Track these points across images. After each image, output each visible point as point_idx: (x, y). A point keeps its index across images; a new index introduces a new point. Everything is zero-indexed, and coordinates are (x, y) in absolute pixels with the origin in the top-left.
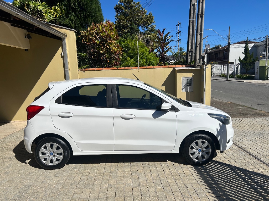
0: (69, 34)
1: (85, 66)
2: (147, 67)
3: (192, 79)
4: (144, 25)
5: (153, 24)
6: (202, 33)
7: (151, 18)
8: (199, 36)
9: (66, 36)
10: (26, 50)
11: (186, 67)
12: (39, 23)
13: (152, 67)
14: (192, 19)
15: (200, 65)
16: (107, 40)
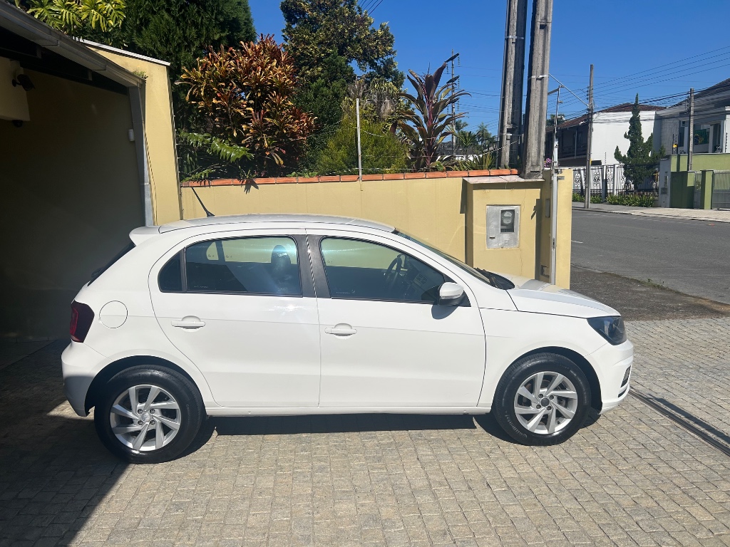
2: (386, 176)
3: (516, 212)
4: (366, 57)
5: (389, 57)
6: (545, 76)
7: (387, 39)
8: (536, 85)
9: (140, 82)
10: (17, 123)
11: (499, 176)
12: (54, 39)
13: (401, 176)
14: (513, 37)
15: (538, 170)
16: (267, 92)
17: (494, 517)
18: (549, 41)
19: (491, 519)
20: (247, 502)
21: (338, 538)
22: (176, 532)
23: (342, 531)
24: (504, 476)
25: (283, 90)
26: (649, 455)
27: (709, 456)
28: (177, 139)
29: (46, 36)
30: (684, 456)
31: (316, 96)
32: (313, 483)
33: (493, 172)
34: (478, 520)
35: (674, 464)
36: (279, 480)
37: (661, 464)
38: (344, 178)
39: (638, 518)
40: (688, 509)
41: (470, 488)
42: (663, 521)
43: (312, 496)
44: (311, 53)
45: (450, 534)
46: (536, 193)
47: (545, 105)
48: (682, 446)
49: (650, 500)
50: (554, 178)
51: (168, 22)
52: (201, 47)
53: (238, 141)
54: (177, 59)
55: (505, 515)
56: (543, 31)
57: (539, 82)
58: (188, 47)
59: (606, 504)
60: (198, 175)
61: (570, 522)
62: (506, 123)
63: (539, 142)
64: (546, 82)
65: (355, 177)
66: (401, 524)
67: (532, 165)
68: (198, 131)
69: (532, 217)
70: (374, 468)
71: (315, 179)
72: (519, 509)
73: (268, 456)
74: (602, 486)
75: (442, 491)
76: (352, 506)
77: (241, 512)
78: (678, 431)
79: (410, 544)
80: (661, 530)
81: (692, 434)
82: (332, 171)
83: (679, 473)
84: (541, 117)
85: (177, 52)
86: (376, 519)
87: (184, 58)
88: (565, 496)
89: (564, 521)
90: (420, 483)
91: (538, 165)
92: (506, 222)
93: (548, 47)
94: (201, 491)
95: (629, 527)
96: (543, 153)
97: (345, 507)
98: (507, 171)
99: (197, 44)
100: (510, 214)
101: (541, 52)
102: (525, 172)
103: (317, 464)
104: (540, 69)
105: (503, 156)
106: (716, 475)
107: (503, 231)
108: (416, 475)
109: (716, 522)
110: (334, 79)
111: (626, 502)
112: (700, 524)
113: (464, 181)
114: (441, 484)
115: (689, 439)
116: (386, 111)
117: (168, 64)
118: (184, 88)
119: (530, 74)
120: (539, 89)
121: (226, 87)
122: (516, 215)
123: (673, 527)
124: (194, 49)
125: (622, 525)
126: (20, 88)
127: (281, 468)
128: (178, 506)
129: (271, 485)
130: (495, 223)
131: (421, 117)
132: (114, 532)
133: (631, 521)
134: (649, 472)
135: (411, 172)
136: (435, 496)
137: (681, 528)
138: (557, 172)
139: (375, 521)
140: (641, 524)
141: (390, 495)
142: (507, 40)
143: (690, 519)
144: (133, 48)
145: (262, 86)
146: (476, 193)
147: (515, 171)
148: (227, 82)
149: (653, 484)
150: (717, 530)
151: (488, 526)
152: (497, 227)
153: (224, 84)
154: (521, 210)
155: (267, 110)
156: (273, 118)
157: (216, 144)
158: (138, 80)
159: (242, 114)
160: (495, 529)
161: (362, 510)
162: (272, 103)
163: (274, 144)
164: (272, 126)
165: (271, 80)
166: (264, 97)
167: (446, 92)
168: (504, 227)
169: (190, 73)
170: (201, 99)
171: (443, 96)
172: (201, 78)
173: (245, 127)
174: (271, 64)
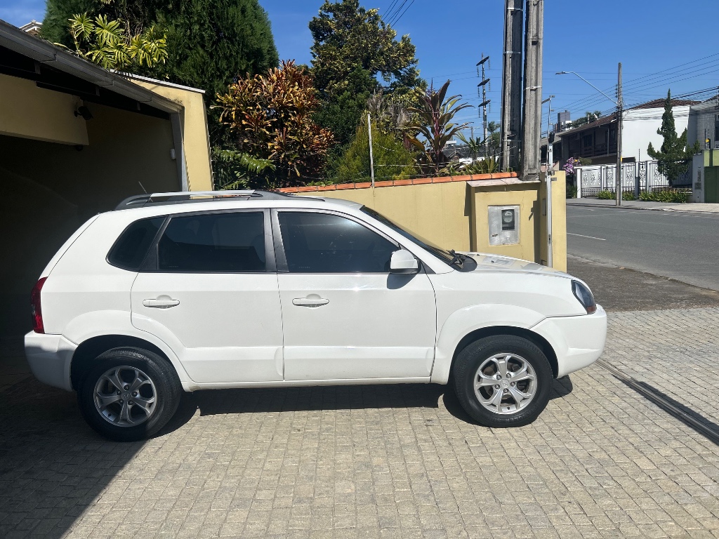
0: (188, 102)
2: (396, 182)
3: (515, 211)
4: (390, 67)
5: (412, 66)
6: (539, 87)
7: (408, 50)
8: (530, 95)
9: (180, 108)
10: (78, 148)
11: (498, 179)
12: (109, 79)
13: (410, 181)
14: (510, 52)
15: (535, 172)
16: (289, 113)
17: (466, 465)
19: (463, 466)
20: (265, 453)
22: (208, 473)
25: (301, 111)
28: (212, 156)
29: (104, 78)
32: (320, 439)
33: (494, 176)
34: (452, 467)
35: (633, 427)
36: (293, 437)
37: (622, 427)
38: (358, 185)
39: (586, 466)
41: (450, 444)
43: (318, 449)
45: (427, 476)
46: (532, 195)
47: (539, 113)
49: (603, 453)
50: (548, 179)
51: (202, 57)
52: (232, 75)
53: (265, 154)
54: (211, 86)
55: (475, 463)
56: (535, 46)
57: (533, 92)
58: (220, 77)
59: (564, 456)
60: (230, 186)
61: (529, 469)
62: (506, 131)
64: (540, 92)
65: (367, 184)
66: (388, 469)
67: (529, 168)
68: (231, 149)
69: (530, 218)
70: (371, 429)
71: (333, 187)
72: (488, 459)
73: (285, 420)
74: (564, 443)
75: (426, 447)
76: (350, 456)
77: (260, 460)
80: (606, 475)
82: (348, 180)
83: (636, 434)
85: (211, 81)
87: (217, 86)
90: (408, 440)
91: (535, 167)
92: (507, 220)
93: (541, 60)
95: (579, 473)
96: (539, 157)
97: (343, 457)
98: (508, 174)
99: (227, 73)
100: (510, 214)
101: (534, 65)
102: (523, 174)
103: (324, 426)
104: (533, 81)
105: (505, 160)
109: (657, 470)
111: (581, 454)
112: (642, 471)
113: (467, 184)
114: (425, 441)
116: (402, 122)
117: (204, 92)
118: (217, 112)
119: (525, 87)
120: (533, 99)
121: (253, 110)
122: (515, 215)
123: (618, 473)
124: (225, 78)
125: (573, 471)
126: (81, 119)
128: (210, 456)
129: (285, 441)
130: (496, 222)
132: (160, 472)
133: (581, 468)
134: (610, 432)
135: (421, 177)
136: (419, 449)
137: (624, 474)
139: (367, 466)
140: (589, 471)
141: (382, 449)
143: (635, 467)
144: (174, 79)
145: (284, 108)
146: (478, 196)
147: (515, 174)
148: (254, 105)
149: (610, 442)
152: (498, 226)
153: (251, 108)
154: (520, 209)
155: (289, 129)
156: (294, 135)
157: (245, 158)
158: (178, 107)
159: (268, 133)
160: (465, 473)
161: (358, 459)
162: (293, 122)
163: (296, 158)
164: (294, 142)
165: (292, 102)
166: (287, 117)
167: (453, 103)
168: (505, 226)
169: (223, 98)
170: (232, 121)
171: (449, 108)
172: (233, 103)
173: (270, 144)
174: (293, 87)
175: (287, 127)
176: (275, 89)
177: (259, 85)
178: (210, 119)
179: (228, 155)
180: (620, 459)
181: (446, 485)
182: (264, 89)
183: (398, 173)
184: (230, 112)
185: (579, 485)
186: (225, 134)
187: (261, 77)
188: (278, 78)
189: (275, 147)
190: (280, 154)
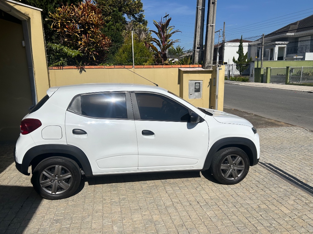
0: (33, 15)
1: (57, 63)
2: (145, 66)
3: (201, 83)
4: (131, 13)
5: (141, 13)
6: (214, 25)
7: (140, 5)
8: (210, 28)
9: (27, 18)
11: (193, 67)
13: (152, 66)
14: (200, 7)
15: (210, 65)
16: (90, 26)
17: (202, 217)
18: (216, 10)
19: (201, 218)
20: (90, 217)
21: (135, 231)
23: (137, 227)
24: (204, 198)
25: (97, 26)
26: (261, 186)
27: (284, 185)
28: (46, 46)
30: (275, 185)
31: (109, 29)
32: (120, 206)
33: (191, 66)
34: (196, 218)
35: (271, 189)
36: (105, 205)
37: (266, 189)
38: (126, 67)
39: (261, 213)
40: (280, 208)
41: (190, 204)
42: (271, 214)
43: (121, 212)
44: (106, 10)
45: (185, 225)
46: (209, 76)
47: (213, 37)
48: (273, 181)
49: (265, 205)
50: (218, 69)
52: (58, 3)
53: (76, 48)
54: (46, 8)
55: (207, 215)
56: (213, 5)
57: (211, 27)
58: (51, 3)
59: (247, 208)
60: (57, 64)
61: (234, 217)
62: (196, 45)
63: (211, 53)
64: (214, 27)
65: (131, 67)
66: (163, 222)
67: (208, 63)
68: (58, 44)
69: (208, 86)
70: (147, 198)
71: (113, 67)
72: (212, 212)
73: (98, 194)
74: (245, 200)
75: (179, 206)
76: (140, 215)
77: (88, 222)
78: (271, 175)
79: (168, 231)
80: (271, 218)
81: (276, 176)
82: (120, 64)
83: (274, 193)
84: (212, 42)
85: (46, 5)
86: (151, 221)
87: (50, 8)
88: (230, 205)
89: (231, 216)
90: (169, 203)
91: (210, 63)
92: (197, 88)
93: (215, 12)
94: (67, 213)
95: (258, 218)
97: (137, 217)
98: (197, 66)
100: (199, 84)
101: (212, 14)
102: (205, 66)
103: (122, 197)
104: (212, 22)
105: (195, 59)
106: (288, 193)
107: (195, 91)
108: (167, 199)
109: (292, 213)
110: (117, 22)
111: (255, 206)
112: (286, 214)
113: (179, 69)
114: (178, 203)
115: (275, 178)
116: (143, 37)
117: (42, 10)
118: (49, 22)
119: (208, 23)
120: (211, 30)
121: (71, 23)
122: (201, 85)
123: (276, 216)
124: (54, 4)
125: (255, 216)
127: (105, 200)
128: (57, 221)
129: (101, 208)
130: (192, 88)
131: (159, 40)
133: (258, 215)
134: (262, 193)
135: (155, 65)
136: (176, 209)
137: (279, 217)
138: (219, 66)
139: (151, 222)
140: (262, 216)
141: (156, 209)
142: (197, 8)
143: (282, 212)
145: (87, 23)
146: (185, 75)
147: (201, 66)
148: (71, 21)
149: (265, 198)
150: (293, 217)
151: (200, 221)
152: (193, 90)
153: (70, 22)
154: (203, 82)
155: (90, 35)
156: (93, 39)
157: (66, 49)
158: (27, 17)
159: (78, 36)
160: (204, 222)
161: (144, 217)
162: (92, 31)
163: (94, 51)
164: (93, 42)
165: (92, 21)
166: (89, 29)
167: (171, 30)
168: (196, 90)
169: (53, 15)
170: (58, 28)
171: (169, 32)
172: (58, 18)
173: (79, 42)
174: (92, 13)
175: (89, 34)
176: (82, 13)
177: (74, 10)
178: (45, 26)
179: (55, 46)
180: (273, 208)
181: (197, 231)
182: (76, 12)
183: (146, 62)
184: (57, 23)
185: (261, 225)
186: (53, 35)
187: (74, 6)
188: (84, 7)
189: (83, 44)
190: (84, 47)
